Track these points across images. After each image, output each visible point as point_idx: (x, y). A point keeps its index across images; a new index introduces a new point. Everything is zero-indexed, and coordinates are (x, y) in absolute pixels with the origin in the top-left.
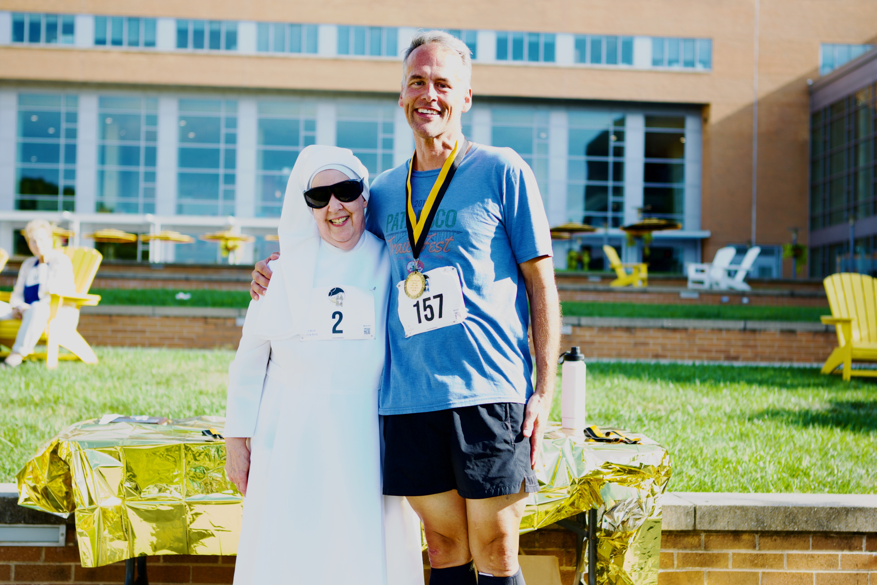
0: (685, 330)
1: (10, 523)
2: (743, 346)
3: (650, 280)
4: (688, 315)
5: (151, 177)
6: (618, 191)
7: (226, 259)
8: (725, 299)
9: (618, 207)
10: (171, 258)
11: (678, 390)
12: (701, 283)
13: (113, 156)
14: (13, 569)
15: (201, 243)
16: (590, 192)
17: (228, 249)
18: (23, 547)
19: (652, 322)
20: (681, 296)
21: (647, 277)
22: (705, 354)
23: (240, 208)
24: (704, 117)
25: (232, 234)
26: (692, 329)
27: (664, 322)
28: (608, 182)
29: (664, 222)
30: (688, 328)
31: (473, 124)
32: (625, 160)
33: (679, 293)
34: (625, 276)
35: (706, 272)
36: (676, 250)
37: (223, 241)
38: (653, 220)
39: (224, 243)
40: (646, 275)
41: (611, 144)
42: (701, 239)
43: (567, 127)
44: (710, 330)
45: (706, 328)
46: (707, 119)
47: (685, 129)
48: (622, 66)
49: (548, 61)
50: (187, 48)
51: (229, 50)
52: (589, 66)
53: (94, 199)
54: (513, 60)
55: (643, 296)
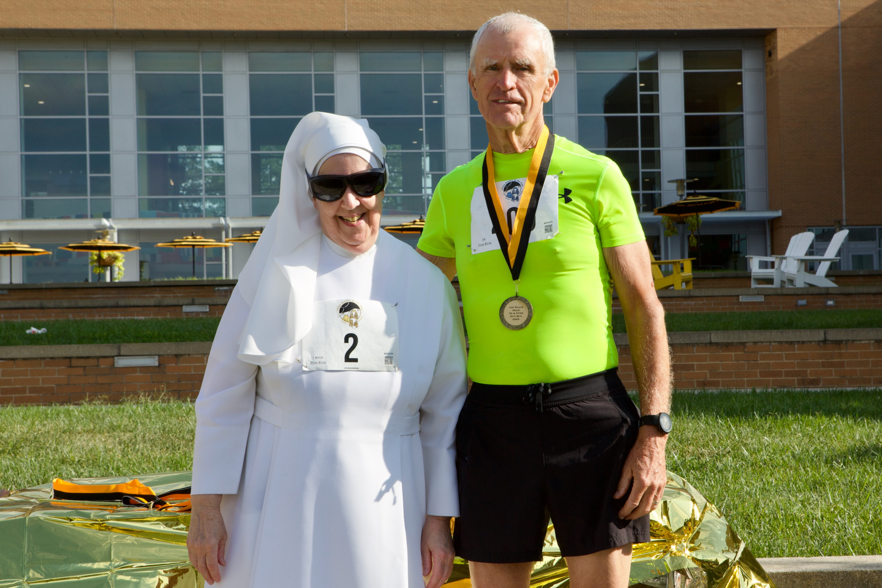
0: (743, 344)
2: (823, 365)
3: (697, 281)
4: (747, 326)
6: (653, 159)
7: (101, 276)
8: (802, 302)
9: (653, 181)
10: (18, 279)
12: (770, 281)
15: (63, 257)
17: (105, 264)
19: (695, 338)
20: (740, 300)
21: (692, 277)
22: (772, 379)
23: (117, 206)
24: (768, 49)
25: (107, 242)
26: (752, 344)
27: (713, 335)
28: (637, 146)
29: (714, 199)
30: (746, 342)
31: (444, 73)
32: (660, 114)
33: (738, 296)
34: (662, 276)
35: (776, 265)
36: (737, 239)
37: (96, 252)
38: (701, 197)
39: (96, 255)
40: (691, 274)
41: (639, 93)
42: (769, 221)
43: (576, 72)
44: (776, 344)
45: (771, 342)
46: (772, 52)
47: (741, 68)
55: (686, 303)
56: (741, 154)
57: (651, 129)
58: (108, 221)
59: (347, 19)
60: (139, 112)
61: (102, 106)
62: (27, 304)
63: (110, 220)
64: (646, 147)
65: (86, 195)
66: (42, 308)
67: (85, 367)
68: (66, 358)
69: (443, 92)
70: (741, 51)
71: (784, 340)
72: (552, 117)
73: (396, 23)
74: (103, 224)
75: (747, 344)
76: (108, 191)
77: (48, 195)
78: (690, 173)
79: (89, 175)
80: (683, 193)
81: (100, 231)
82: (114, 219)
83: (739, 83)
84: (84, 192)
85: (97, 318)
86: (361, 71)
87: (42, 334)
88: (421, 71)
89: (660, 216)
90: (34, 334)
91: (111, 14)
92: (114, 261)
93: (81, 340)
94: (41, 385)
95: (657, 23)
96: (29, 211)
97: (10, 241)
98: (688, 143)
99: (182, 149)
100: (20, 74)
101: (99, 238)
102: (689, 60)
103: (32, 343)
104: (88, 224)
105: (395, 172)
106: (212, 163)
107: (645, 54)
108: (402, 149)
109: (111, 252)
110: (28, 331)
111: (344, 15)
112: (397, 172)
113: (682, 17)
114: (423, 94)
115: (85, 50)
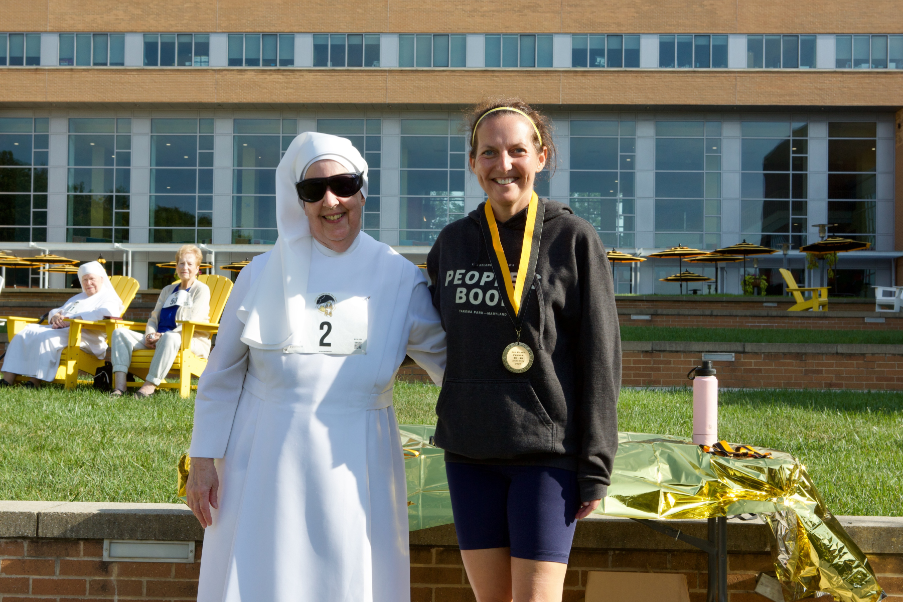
0: (864, 355)
1: (141, 540)
4: (868, 341)
6: (801, 208)
9: (801, 226)
11: (846, 419)
12: (891, 307)
13: (249, 182)
14: (145, 584)
16: (768, 209)
18: (154, 563)
19: (824, 349)
20: (866, 321)
21: (827, 301)
22: (885, 383)
24: (898, 122)
26: (871, 355)
27: (839, 347)
28: (789, 197)
29: (849, 240)
31: (636, 137)
32: (808, 172)
33: (864, 318)
34: (803, 301)
35: (897, 294)
36: (868, 273)
38: (838, 239)
40: (826, 299)
41: (791, 155)
42: (894, 259)
43: (741, 138)
44: (890, 356)
45: (886, 354)
46: (901, 125)
47: (875, 137)
48: (802, 69)
49: (719, 66)
50: (326, 65)
51: (370, 65)
52: (764, 69)
53: (231, 228)
54: (680, 65)
55: (821, 322)
56: (873, 206)
57: (800, 184)
59: (562, 95)
60: (402, 165)
61: (375, 161)
64: (795, 198)
69: (635, 153)
70: (876, 123)
71: (897, 352)
72: (720, 174)
73: (600, 99)
75: (867, 355)
76: (378, 225)
78: (830, 220)
80: (824, 236)
83: (874, 149)
86: (571, 135)
88: (618, 136)
89: (804, 253)
91: (385, 92)
95: (808, 100)
98: (830, 196)
99: (433, 194)
102: (833, 129)
105: (595, 214)
106: (454, 205)
107: (797, 125)
108: (601, 196)
111: (560, 92)
112: (597, 214)
113: (828, 96)
114: (619, 154)
115: (365, 118)
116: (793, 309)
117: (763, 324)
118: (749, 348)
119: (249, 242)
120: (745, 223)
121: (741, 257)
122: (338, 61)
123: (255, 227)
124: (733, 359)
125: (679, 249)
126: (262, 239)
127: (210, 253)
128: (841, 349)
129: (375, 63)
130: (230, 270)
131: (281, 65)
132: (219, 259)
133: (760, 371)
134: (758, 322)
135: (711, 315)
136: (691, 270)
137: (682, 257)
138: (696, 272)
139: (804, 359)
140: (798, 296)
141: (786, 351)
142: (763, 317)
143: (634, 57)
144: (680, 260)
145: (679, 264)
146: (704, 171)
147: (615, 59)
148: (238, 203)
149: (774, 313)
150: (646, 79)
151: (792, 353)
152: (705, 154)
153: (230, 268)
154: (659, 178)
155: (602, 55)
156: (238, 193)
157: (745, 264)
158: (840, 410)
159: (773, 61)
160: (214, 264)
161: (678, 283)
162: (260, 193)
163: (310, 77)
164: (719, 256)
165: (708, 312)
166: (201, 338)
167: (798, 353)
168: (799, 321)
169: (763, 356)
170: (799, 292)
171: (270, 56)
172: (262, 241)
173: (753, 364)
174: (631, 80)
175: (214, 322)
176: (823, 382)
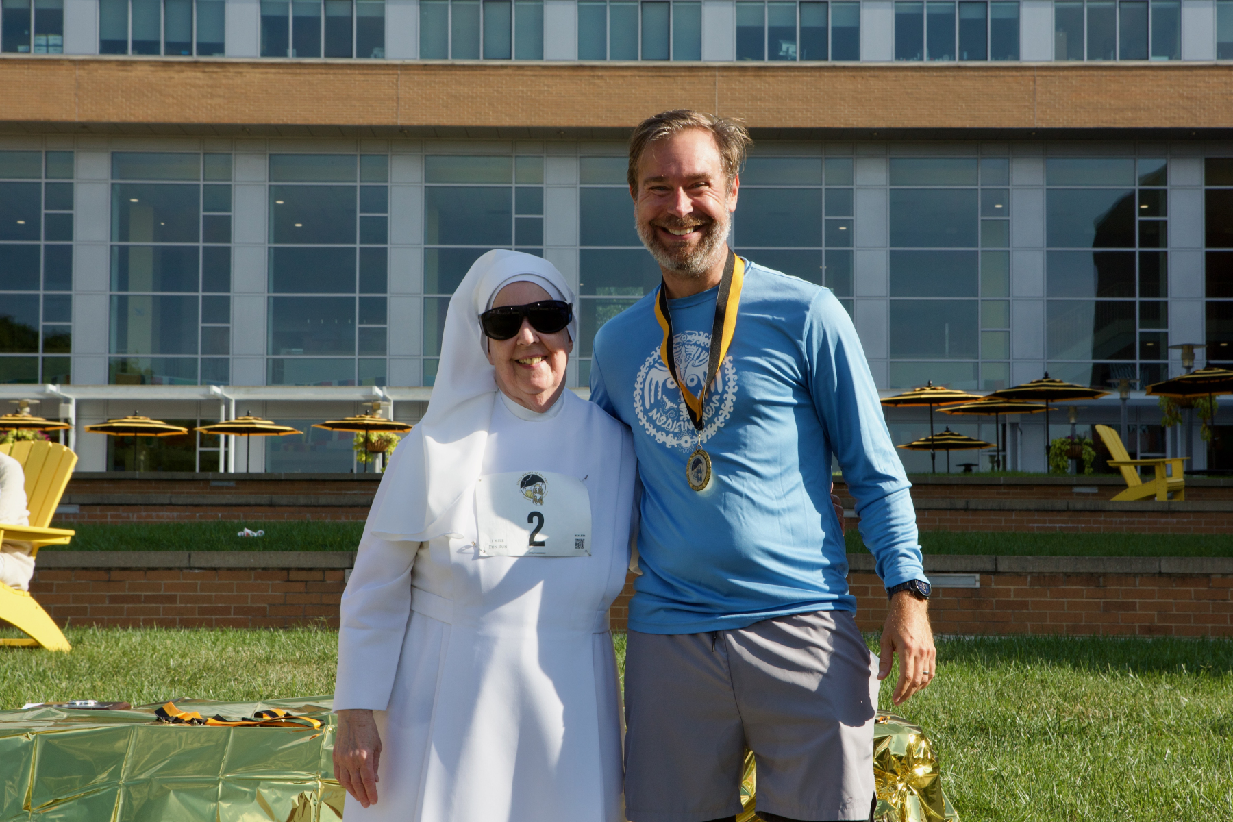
3: (1192, 488)
5: (220, 309)
6: (1156, 313)
7: (368, 466)
9: (1156, 347)
10: (258, 466)
13: (142, 269)
15: (321, 438)
16: (1105, 315)
17: (372, 449)
21: (1183, 484)
23: (394, 370)
25: (378, 418)
26: (1220, 576)
28: (1134, 295)
30: (1212, 574)
31: (854, 187)
32: (1168, 249)
34: (1139, 482)
37: (362, 432)
38: (1216, 370)
39: (362, 436)
40: (1182, 480)
41: (1138, 218)
43: (1046, 187)
48: (1154, 61)
49: (1004, 58)
50: (285, 55)
51: (367, 56)
52: (1086, 62)
53: (107, 355)
54: (932, 56)
55: (1164, 520)
57: (1155, 271)
58: (381, 389)
59: (718, 111)
60: (428, 239)
61: (378, 231)
62: (252, 499)
63: (384, 388)
64: (1145, 296)
65: (354, 354)
66: (271, 505)
67: (306, 582)
68: (283, 569)
69: (853, 216)
72: (1009, 251)
73: (788, 117)
74: (374, 393)
75: (1213, 577)
76: (383, 349)
77: (305, 353)
78: (1211, 335)
79: (357, 326)
80: (1191, 364)
81: (370, 404)
82: (389, 387)
84: (352, 351)
85: (343, 520)
87: (258, 537)
88: (821, 184)
89: (1156, 397)
90: (248, 537)
91: (395, 105)
92: (387, 446)
93: (307, 546)
94: (249, 605)
95: (1166, 118)
96: (276, 375)
97: (248, 415)
98: (1210, 291)
100: (270, 186)
101: (367, 414)
102: (1213, 171)
103: (243, 549)
104: (353, 394)
109: (383, 433)
110: (239, 534)
111: (715, 106)
113: (1204, 109)
114: (824, 218)
115: (358, 153)
116: (1122, 497)
117: (1059, 524)
118: (1004, 565)
119: (141, 380)
120: (1056, 342)
121: (1041, 404)
122: (307, 47)
123: (153, 352)
124: (978, 585)
125: (928, 390)
126: (166, 374)
127: (67, 401)
128: (1167, 566)
129: (376, 51)
130: (105, 434)
131: (200, 53)
132: (85, 411)
133: (1024, 605)
134: (1051, 522)
135: (966, 510)
136: (956, 429)
137: (934, 405)
138: (965, 431)
139: (1101, 584)
140: (1130, 474)
141: (1070, 570)
142: (1059, 511)
143: (848, 42)
144: (931, 410)
145: (929, 418)
146: (979, 249)
147: (814, 45)
148: (121, 310)
149: (1079, 505)
150: (872, 81)
151: (1081, 573)
152: (980, 218)
153: (103, 429)
154: (897, 261)
155: (792, 39)
156: (119, 290)
157: (1048, 417)
158: (1135, 671)
159: (1102, 48)
160: (73, 421)
161: (929, 452)
162: (162, 291)
163: (255, 76)
164: (1000, 403)
165: (960, 504)
166: (18, 554)
167: (1092, 574)
168: (1125, 519)
169: (1029, 579)
170: (1132, 467)
171: (178, 38)
172: (166, 379)
173: (1012, 593)
174: (844, 84)
175: (42, 525)
176: (1137, 625)
